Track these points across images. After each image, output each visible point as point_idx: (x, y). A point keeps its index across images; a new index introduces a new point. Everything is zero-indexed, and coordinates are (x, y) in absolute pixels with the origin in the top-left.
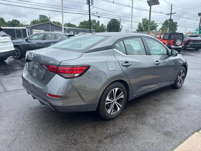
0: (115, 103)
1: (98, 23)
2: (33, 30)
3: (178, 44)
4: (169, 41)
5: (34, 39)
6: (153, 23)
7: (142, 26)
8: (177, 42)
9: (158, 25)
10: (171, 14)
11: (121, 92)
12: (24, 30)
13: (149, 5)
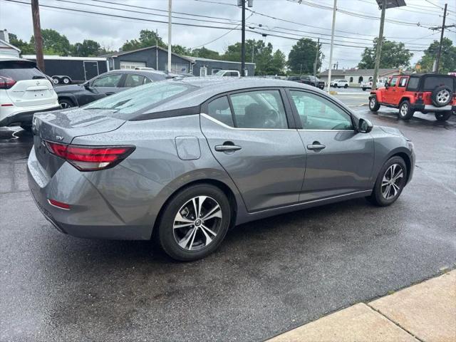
0: (199, 228)
1: (269, 49)
2: (122, 64)
3: (442, 101)
4: (420, 95)
5: (101, 86)
6: (399, 50)
7: (372, 56)
8: (439, 98)
9: (412, 54)
10: (444, 27)
11: (215, 205)
12: (103, 64)
13: (381, 7)
